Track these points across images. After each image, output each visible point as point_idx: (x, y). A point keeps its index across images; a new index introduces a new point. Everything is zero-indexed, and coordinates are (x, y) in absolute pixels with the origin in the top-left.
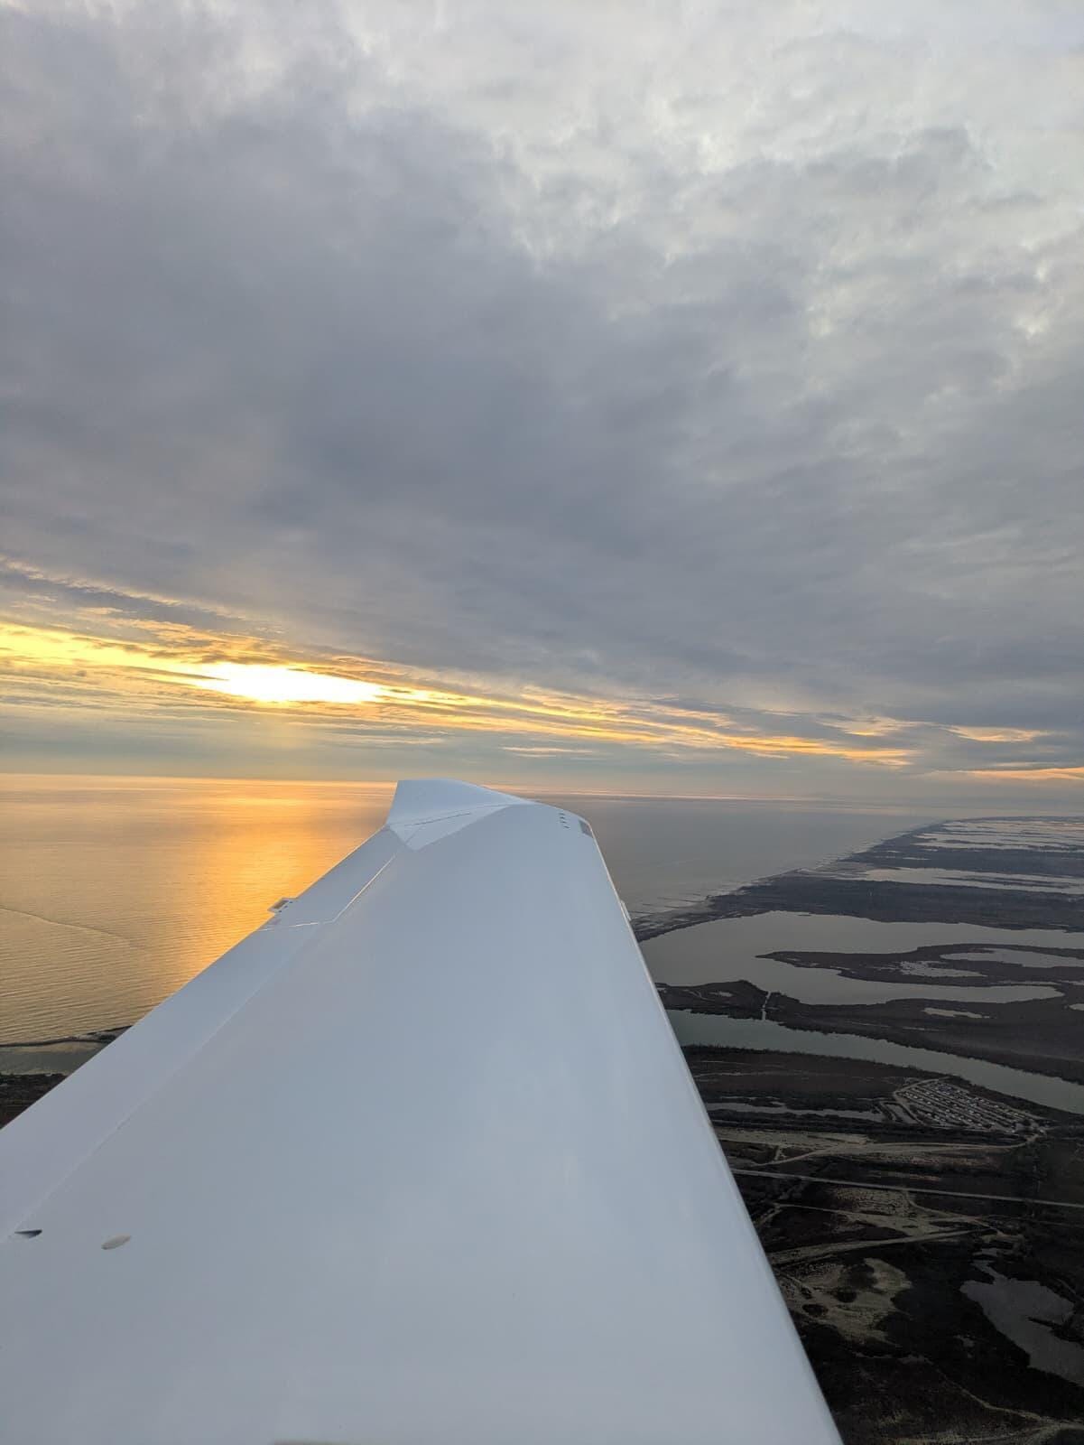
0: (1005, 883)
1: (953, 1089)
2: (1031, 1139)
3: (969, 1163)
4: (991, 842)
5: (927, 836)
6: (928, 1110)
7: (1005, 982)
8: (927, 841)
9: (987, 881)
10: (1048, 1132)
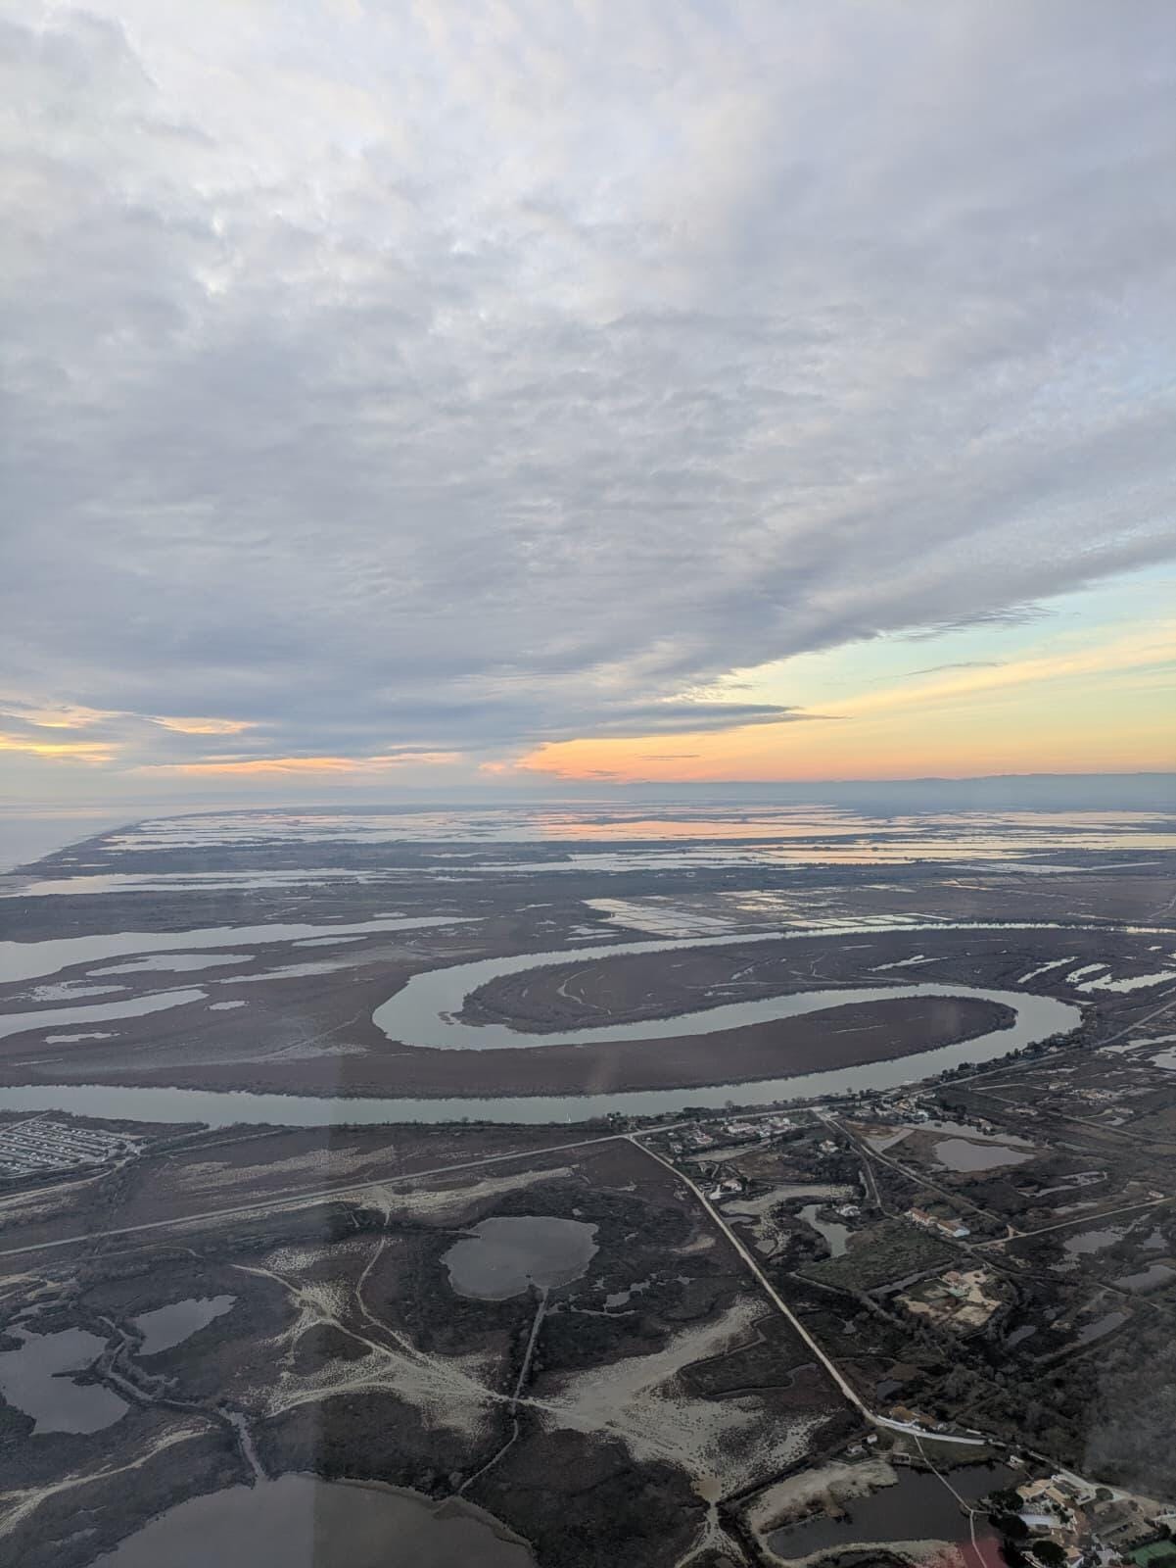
0: (184, 884)
1: (49, 1126)
2: (120, 1164)
3: (39, 1210)
4: (183, 840)
5: (116, 839)
6: (7, 1158)
7: (150, 992)
8: (115, 844)
9: (168, 883)
10: (142, 1152)
